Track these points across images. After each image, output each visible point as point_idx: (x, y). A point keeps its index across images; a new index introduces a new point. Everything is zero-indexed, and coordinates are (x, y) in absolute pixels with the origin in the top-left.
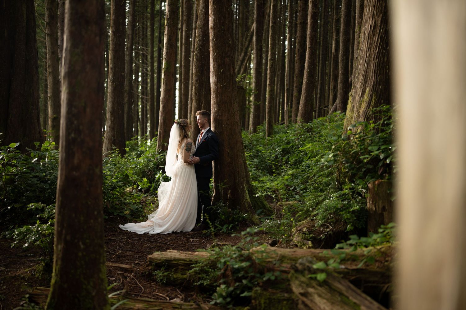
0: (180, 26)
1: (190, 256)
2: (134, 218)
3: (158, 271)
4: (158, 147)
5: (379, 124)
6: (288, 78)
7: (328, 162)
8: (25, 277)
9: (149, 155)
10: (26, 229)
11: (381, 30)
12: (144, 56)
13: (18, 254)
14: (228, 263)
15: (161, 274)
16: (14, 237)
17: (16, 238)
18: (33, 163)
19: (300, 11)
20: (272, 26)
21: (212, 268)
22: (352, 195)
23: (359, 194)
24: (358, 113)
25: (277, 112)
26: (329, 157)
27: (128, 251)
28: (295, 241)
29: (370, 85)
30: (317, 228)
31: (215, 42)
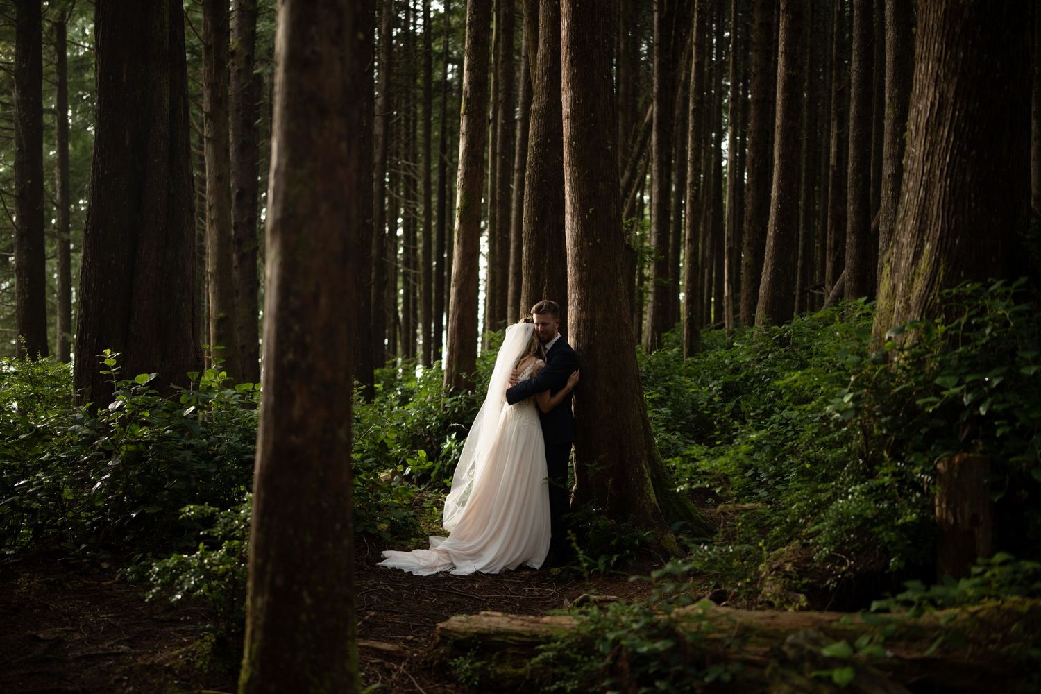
0: (491, 115)
1: (531, 625)
2: (397, 539)
3: (461, 658)
4: (447, 382)
5: (958, 326)
6: (732, 223)
7: (841, 413)
8: (174, 667)
9: (428, 400)
10: (176, 562)
11: (957, 113)
12: (411, 182)
13: (155, 617)
14: (624, 642)
15: (467, 665)
16: (151, 579)
17: (154, 581)
18: (186, 417)
19: (755, 75)
20: (694, 110)
21: (582, 652)
22: (899, 489)
23: (917, 486)
24: (907, 301)
25: (705, 301)
26: (843, 402)
27: (388, 612)
28: (768, 595)
29: (933, 238)
30: (817, 565)
31: (575, 147)
